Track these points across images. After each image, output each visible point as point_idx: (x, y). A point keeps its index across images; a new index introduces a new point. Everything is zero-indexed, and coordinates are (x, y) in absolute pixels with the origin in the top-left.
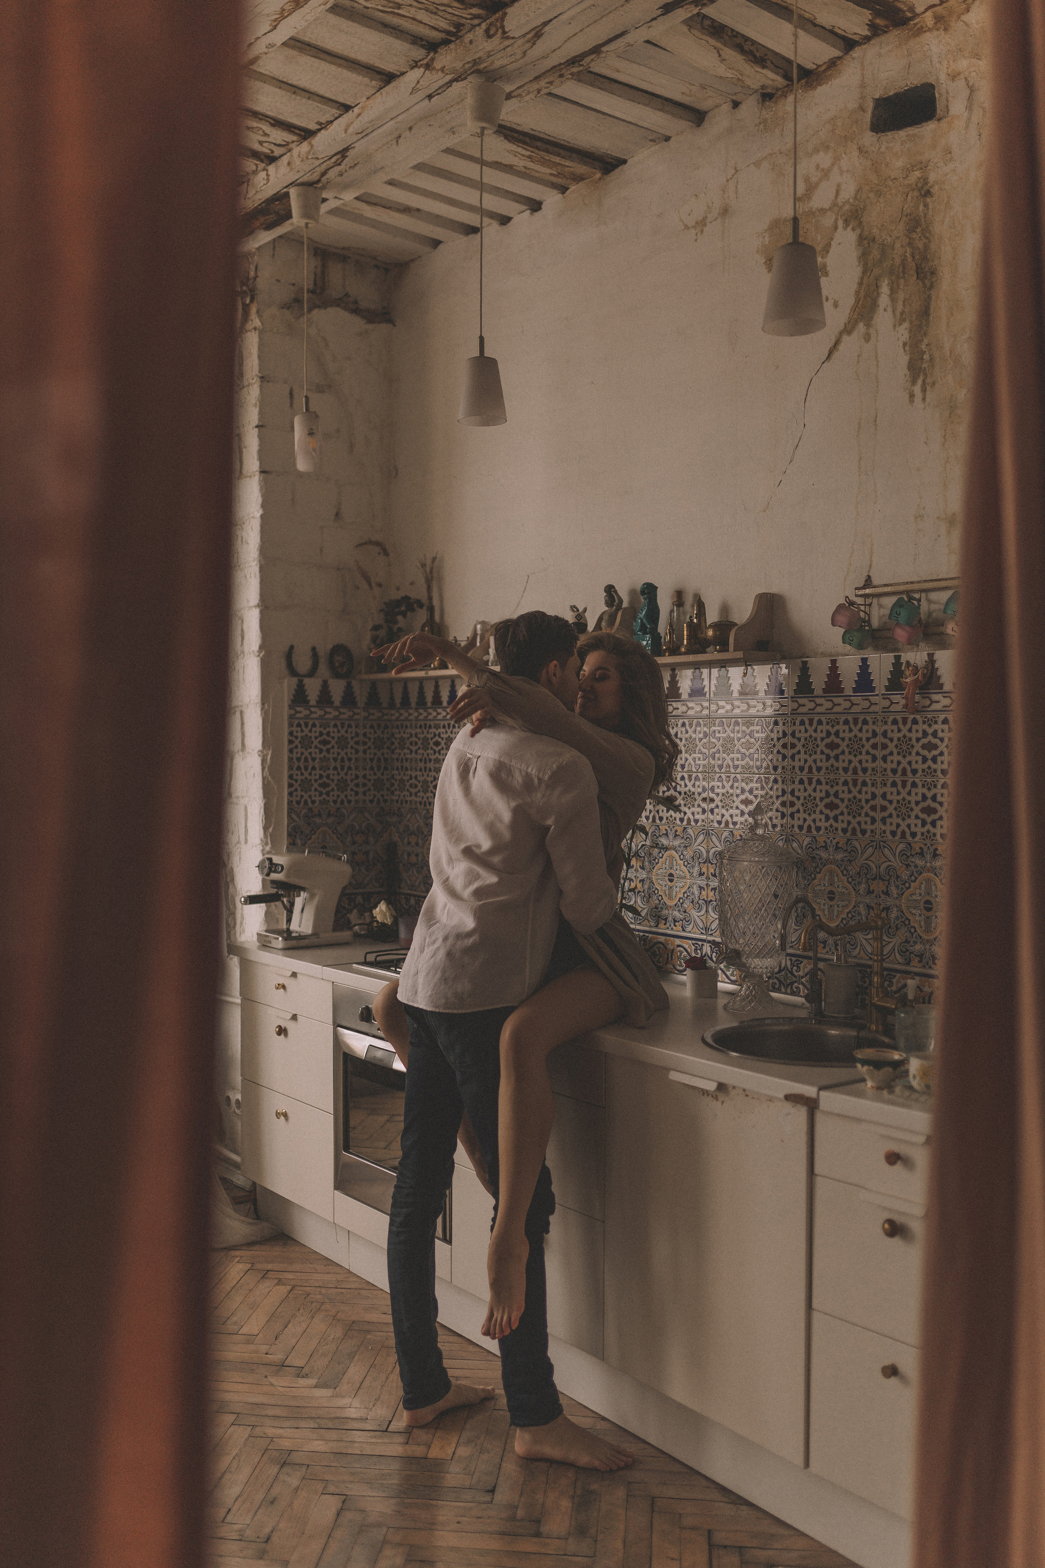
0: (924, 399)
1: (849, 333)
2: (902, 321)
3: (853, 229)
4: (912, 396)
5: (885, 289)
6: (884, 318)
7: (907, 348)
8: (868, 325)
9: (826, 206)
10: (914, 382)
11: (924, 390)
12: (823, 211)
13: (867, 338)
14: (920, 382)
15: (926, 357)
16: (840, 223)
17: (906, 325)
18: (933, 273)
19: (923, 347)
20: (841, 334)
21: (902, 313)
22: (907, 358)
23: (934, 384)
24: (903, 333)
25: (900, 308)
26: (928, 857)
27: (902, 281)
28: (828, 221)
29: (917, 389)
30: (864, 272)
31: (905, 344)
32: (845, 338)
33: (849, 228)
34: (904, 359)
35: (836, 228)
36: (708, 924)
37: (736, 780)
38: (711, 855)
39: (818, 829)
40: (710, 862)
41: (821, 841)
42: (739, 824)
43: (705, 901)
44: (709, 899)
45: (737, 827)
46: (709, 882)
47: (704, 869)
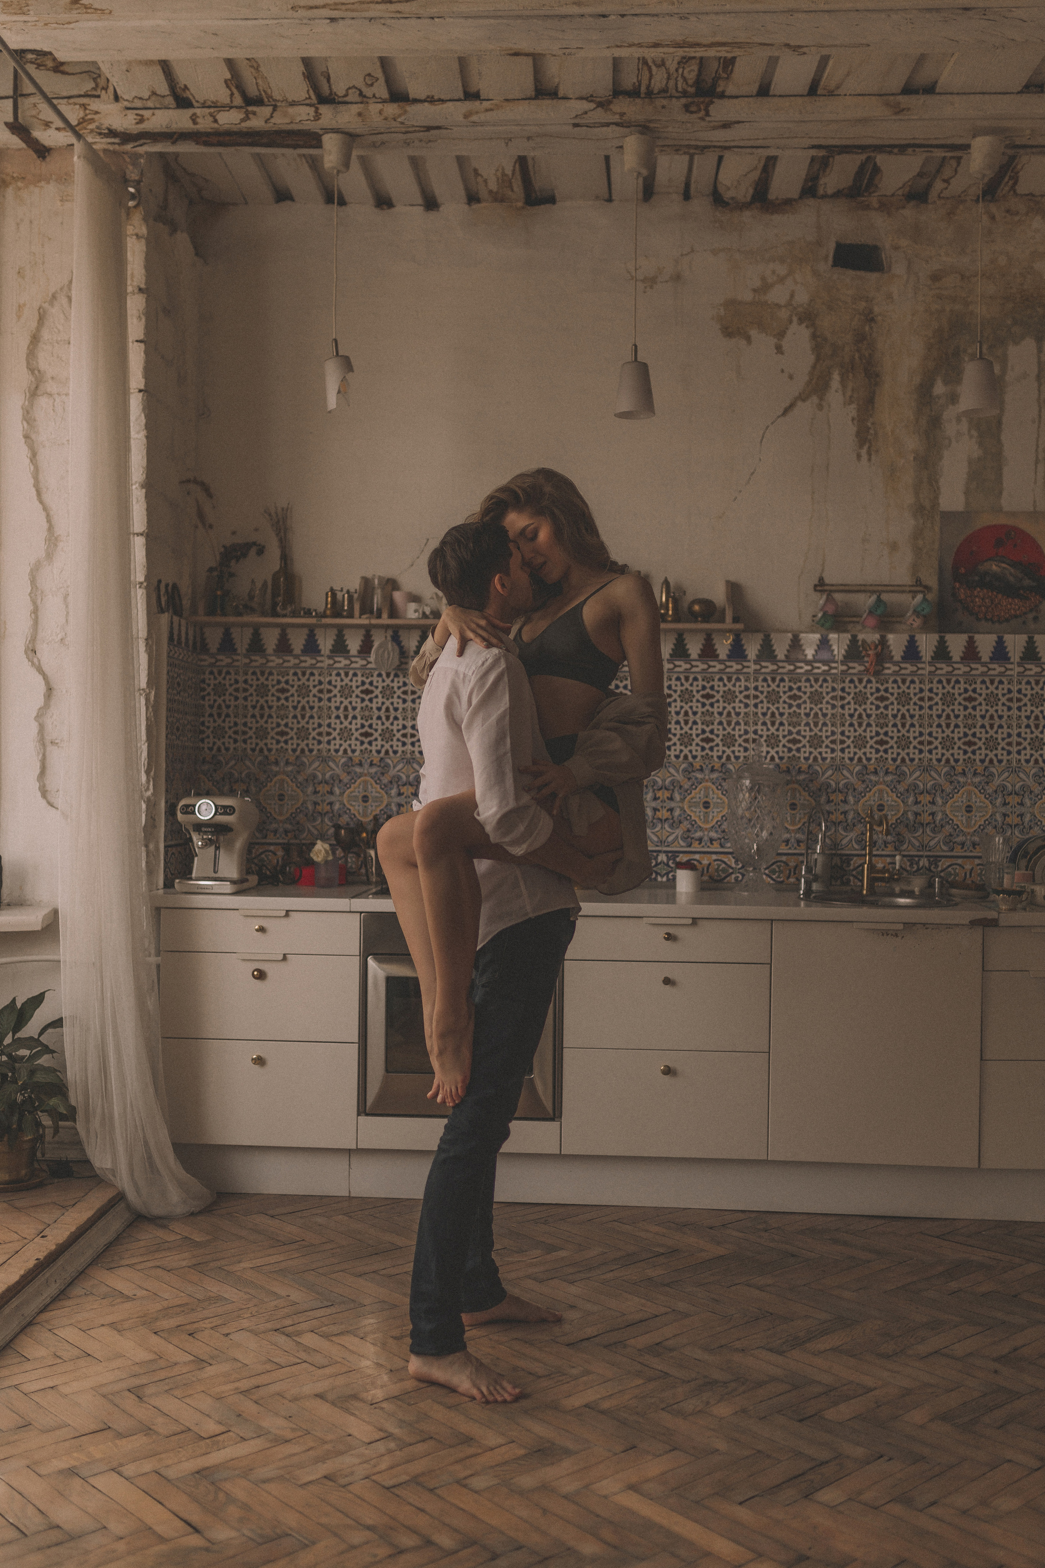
0: (869, 460)
1: (804, 400)
2: (851, 402)
3: (807, 327)
4: (859, 456)
5: (836, 377)
6: (835, 396)
7: (855, 422)
8: (821, 399)
9: (783, 302)
10: (861, 447)
11: (869, 454)
12: (778, 306)
13: (820, 407)
14: (866, 447)
15: (872, 431)
16: (795, 319)
17: (853, 406)
18: (877, 375)
19: (869, 424)
20: (796, 399)
21: (851, 397)
22: (855, 429)
23: (877, 451)
24: (852, 411)
25: (849, 393)
26: (881, 774)
27: (851, 375)
28: (784, 314)
29: (864, 452)
30: (818, 359)
31: (853, 419)
32: (799, 403)
33: (804, 325)
34: (852, 429)
35: (791, 322)
36: (664, 838)
37: (695, 723)
38: (667, 782)
39: (781, 758)
40: (666, 789)
41: (784, 767)
42: (699, 758)
43: (661, 820)
44: (664, 818)
45: (698, 760)
46: (665, 804)
47: (659, 794)
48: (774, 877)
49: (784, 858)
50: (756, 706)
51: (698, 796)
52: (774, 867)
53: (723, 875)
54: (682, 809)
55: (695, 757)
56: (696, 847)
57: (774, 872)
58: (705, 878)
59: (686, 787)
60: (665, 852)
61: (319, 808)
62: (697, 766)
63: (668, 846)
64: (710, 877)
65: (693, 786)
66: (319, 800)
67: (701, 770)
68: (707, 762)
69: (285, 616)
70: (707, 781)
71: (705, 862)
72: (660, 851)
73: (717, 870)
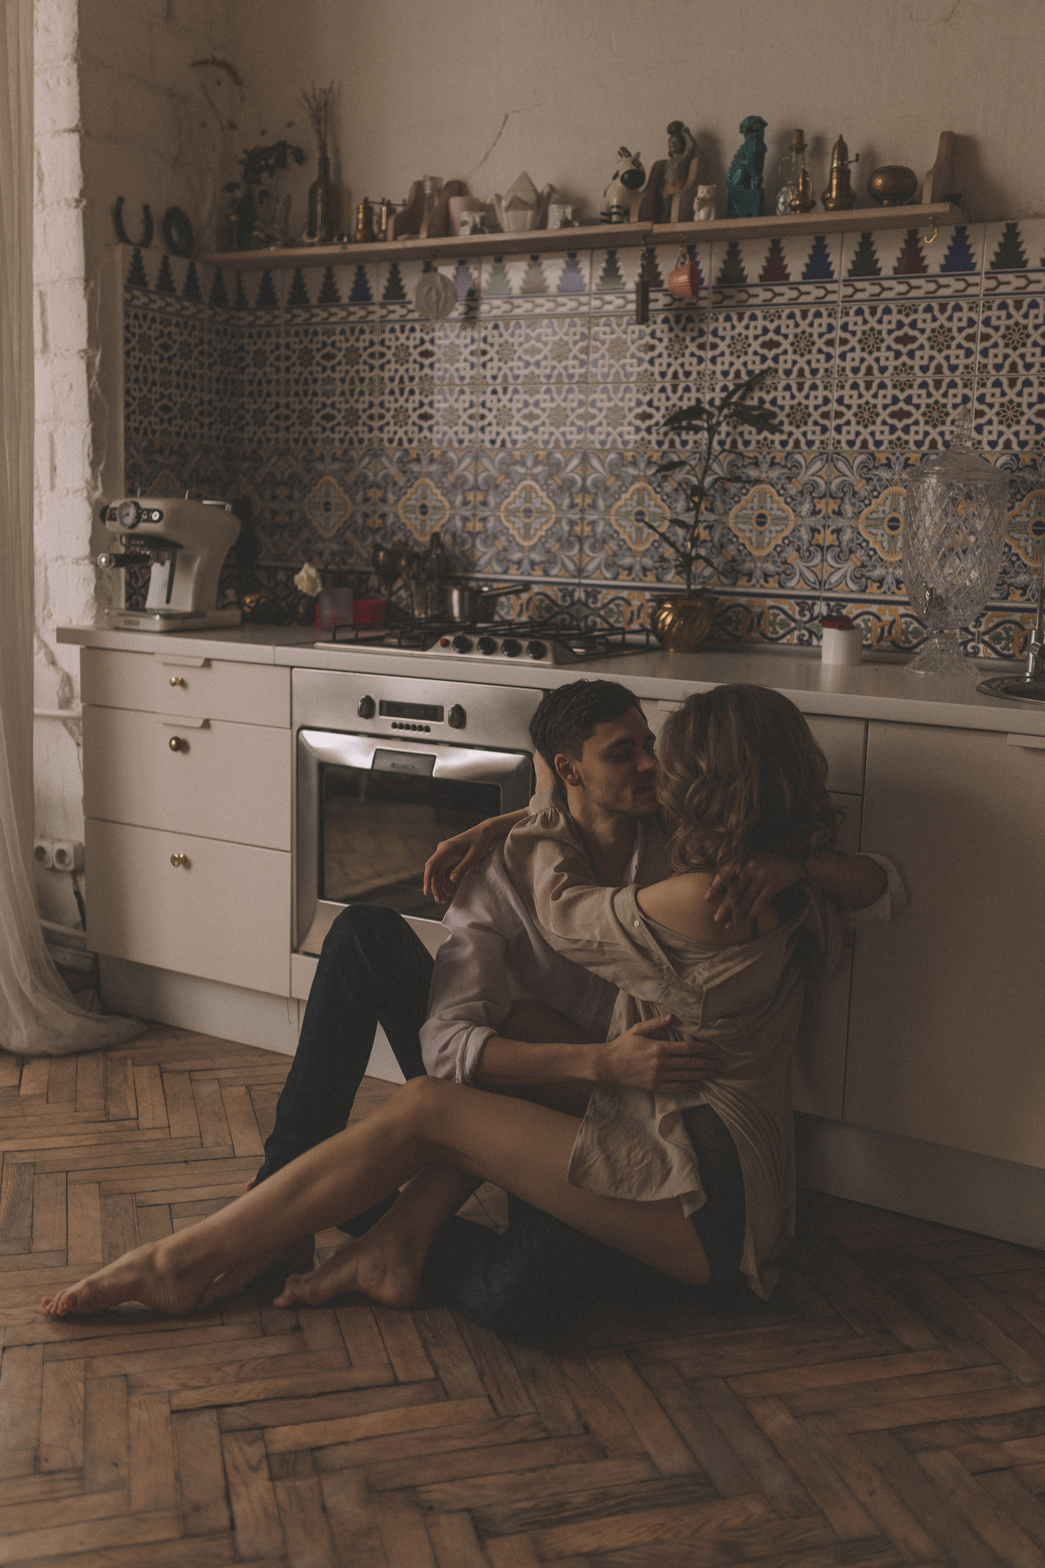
36: (825, 577)
37: (882, 386)
38: (833, 486)
39: (1023, 444)
40: (831, 496)
41: (1026, 459)
42: (886, 444)
43: (821, 547)
44: (827, 543)
45: (883, 448)
46: (829, 522)
47: (821, 505)
48: (998, 647)
49: (1017, 616)
50: (984, 353)
51: (881, 508)
52: (999, 630)
53: (915, 641)
54: (855, 529)
55: (878, 444)
56: (873, 592)
57: (998, 638)
58: (885, 644)
59: (863, 493)
60: (825, 599)
61: (370, 522)
62: (882, 458)
63: (830, 590)
64: (894, 643)
65: (875, 493)
66: (369, 511)
67: (888, 465)
68: (898, 451)
69: (312, 245)
70: (896, 484)
71: (887, 618)
72: (817, 598)
73: (905, 632)
